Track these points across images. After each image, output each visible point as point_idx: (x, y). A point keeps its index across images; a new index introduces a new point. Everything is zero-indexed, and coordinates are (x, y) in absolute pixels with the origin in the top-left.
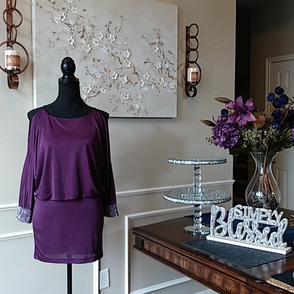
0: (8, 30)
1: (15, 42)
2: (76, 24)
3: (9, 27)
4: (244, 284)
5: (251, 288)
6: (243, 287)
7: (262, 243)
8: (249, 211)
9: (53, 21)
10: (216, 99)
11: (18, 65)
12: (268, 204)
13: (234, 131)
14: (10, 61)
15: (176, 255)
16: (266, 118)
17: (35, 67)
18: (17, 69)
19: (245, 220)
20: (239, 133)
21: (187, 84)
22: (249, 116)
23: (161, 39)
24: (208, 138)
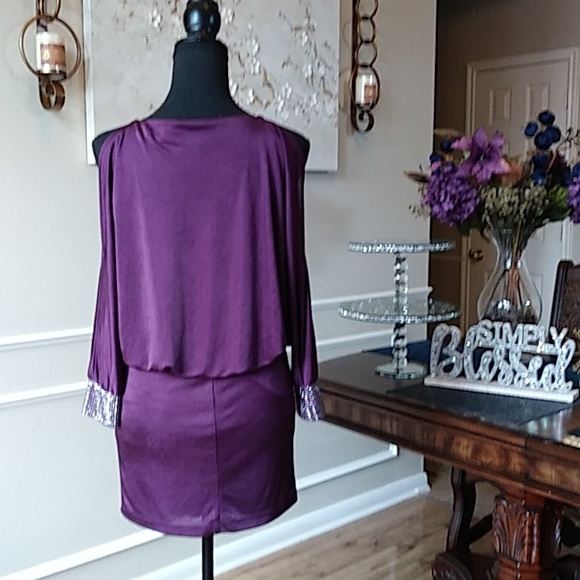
1: (55, 17)
4: (520, 449)
5: (532, 454)
6: (515, 454)
7: (528, 385)
13: (467, 192)
14: (48, 57)
15: (375, 413)
18: (61, 72)
19: (496, 347)
20: (477, 195)
21: (354, 106)
22: (497, 162)
23: (311, 22)
24: (413, 205)
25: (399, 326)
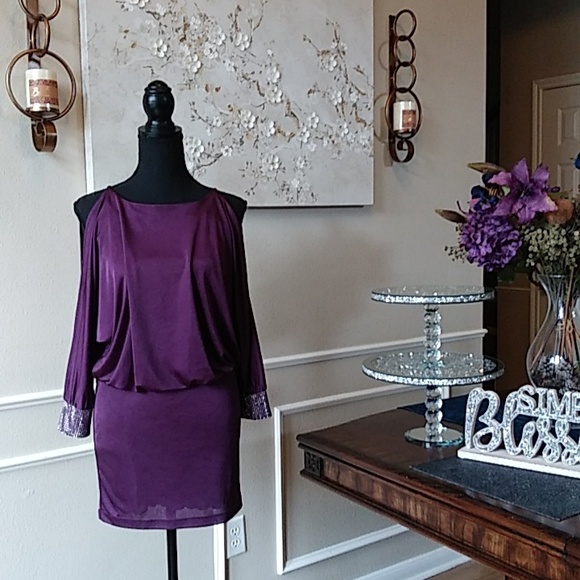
0: (29, 27)
1: (46, 51)
2: (170, 12)
3: (32, 21)
6: (554, 558)
8: (549, 399)
9: (123, 6)
10: (471, 166)
11: (55, 101)
13: (508, 233)
14: (38, 93)
15: (397, 492)
16: (574, 204)
21: (393, 134)
23: (342, 44)
24: (449, 246)
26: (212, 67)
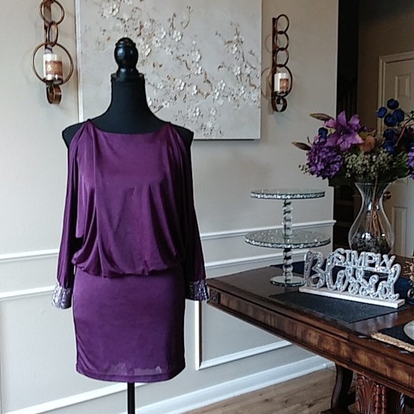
0: (46, 28)
1: (55, 43)
2: (132, 18)
3: (47, 25)
4: (345, 341)
5: (353, 345)
6: (344, 344)
7: (369, 295)
8: (353, 256)
9: (102, 15)
10: (312, 115)
12: (378, 248)
13: (334, 157)
15: (261, 310)
16: (376, 140)
17: (81, 76)
18: (59, 79)
19: (347, 267)
20: (341, 159)
21: (274, 94)
22: (354, 136)
23: (240, 37)
24: (302, 165)
25: (287, 250)
26: (157, 52)
